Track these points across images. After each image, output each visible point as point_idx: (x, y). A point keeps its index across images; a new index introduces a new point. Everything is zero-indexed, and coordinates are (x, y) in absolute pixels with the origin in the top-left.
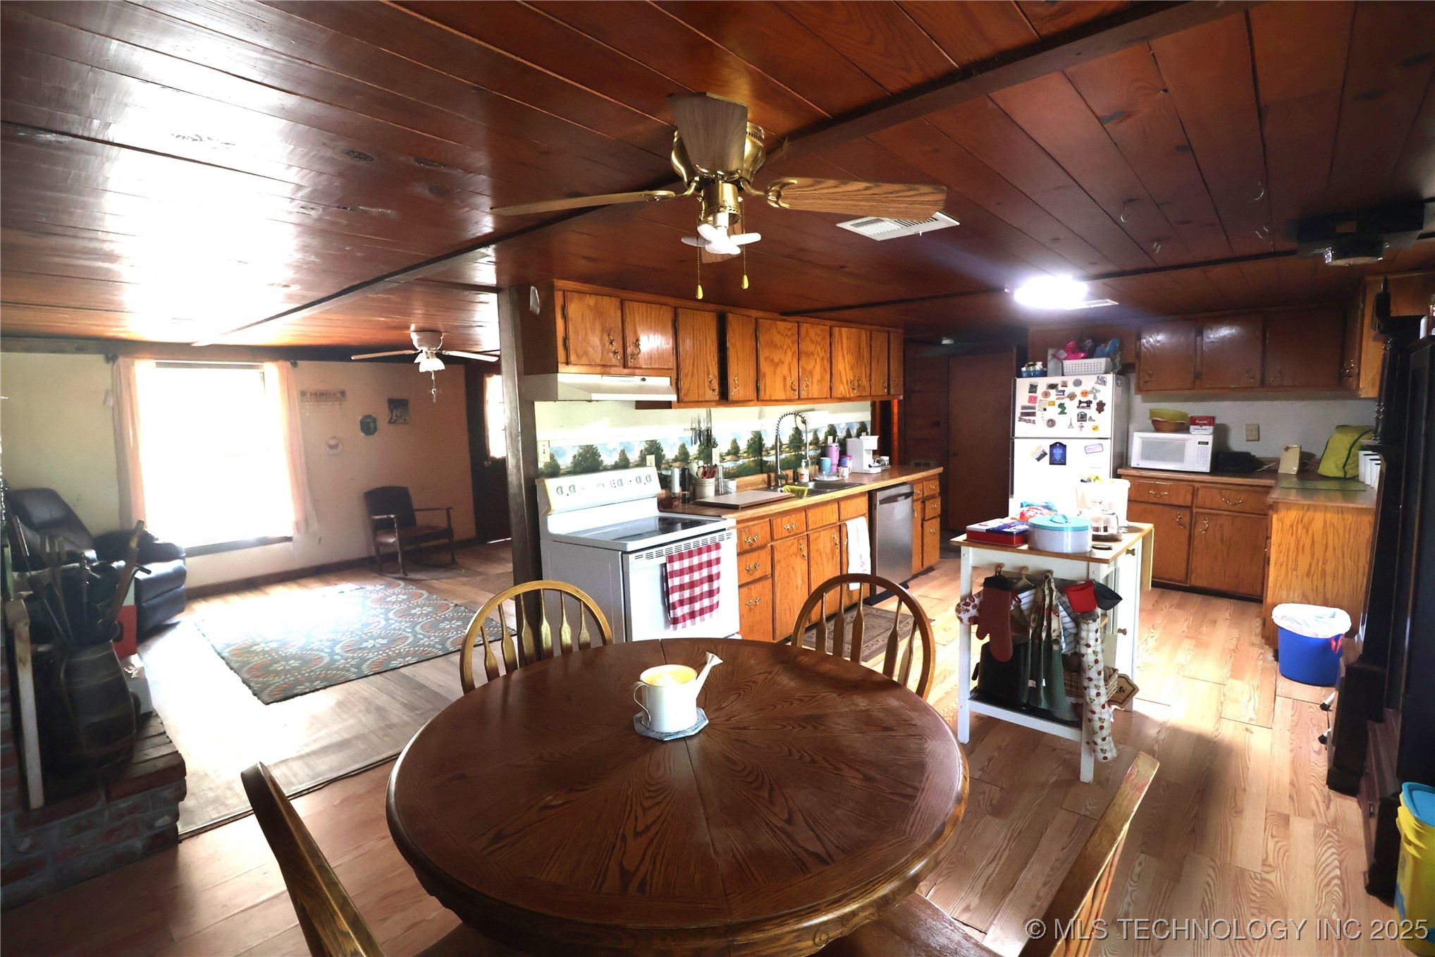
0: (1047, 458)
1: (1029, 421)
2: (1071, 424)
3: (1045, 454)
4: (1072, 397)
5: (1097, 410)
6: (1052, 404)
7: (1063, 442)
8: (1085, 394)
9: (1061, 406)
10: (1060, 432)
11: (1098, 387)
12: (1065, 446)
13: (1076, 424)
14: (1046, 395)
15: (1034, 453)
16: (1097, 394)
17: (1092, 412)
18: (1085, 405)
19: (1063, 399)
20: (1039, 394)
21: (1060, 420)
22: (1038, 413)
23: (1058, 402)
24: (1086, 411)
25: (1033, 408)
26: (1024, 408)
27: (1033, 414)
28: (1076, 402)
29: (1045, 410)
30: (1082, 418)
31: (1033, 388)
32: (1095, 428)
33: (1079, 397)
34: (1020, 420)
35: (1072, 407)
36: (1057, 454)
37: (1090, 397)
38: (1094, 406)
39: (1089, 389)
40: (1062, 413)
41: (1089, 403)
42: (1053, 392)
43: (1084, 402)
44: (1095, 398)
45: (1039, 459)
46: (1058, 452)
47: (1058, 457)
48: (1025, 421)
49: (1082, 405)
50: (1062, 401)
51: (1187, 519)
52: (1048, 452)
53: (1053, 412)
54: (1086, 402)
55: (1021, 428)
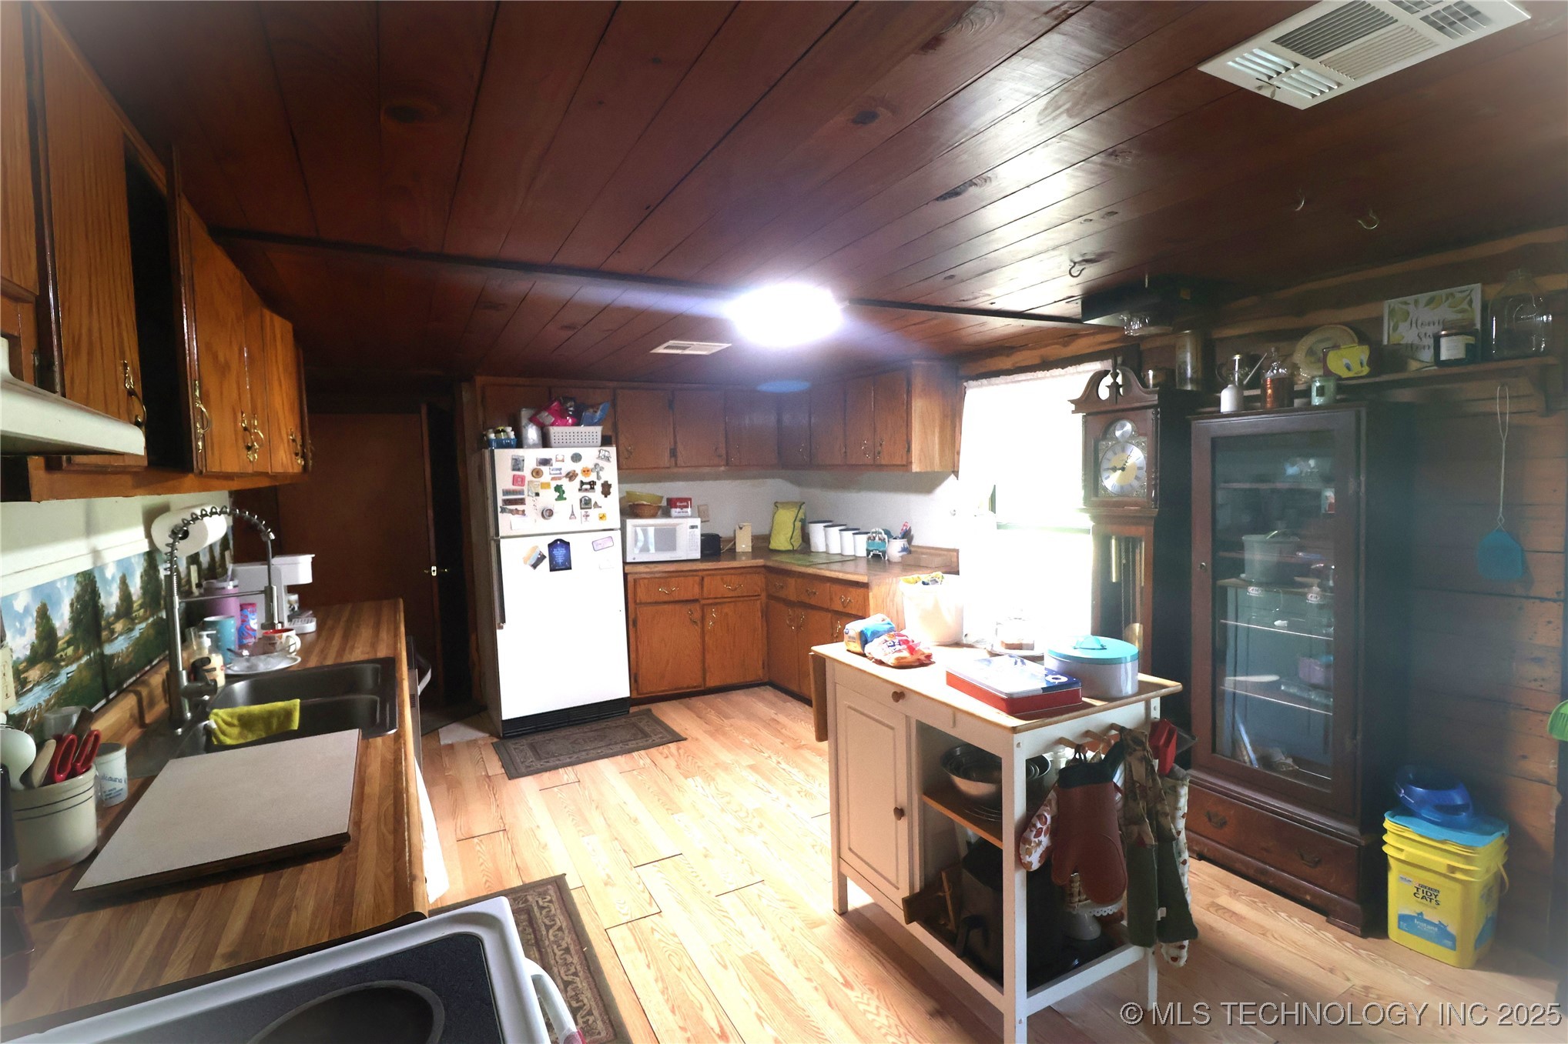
0: (546, 563)
1: (517, 512)
2: (573, 514)
3: (544, 557)
4: (571, 476)
5: (603, 493)
6: (546, 486)
7: (565, 538)
8: (586, 472)
9: (558, 488)
10: (559, 524)
11: (602, 463)
12: (568, 544)
13: (578, 512)
14: (537, 473)
15: (529, 558)
16: (601, 473)
17: (596, 496)
18: (588, 487)
19: (560, 479)
20: (527, 472)
21: (560, 508)
22: (528, 500)
23: (554, 484)
24: (589, 495)
25: (521, 492)
26: (506, 492)
27: (522, 502)
28: (576, 483)
29: (537, 494)
30: (586, 504)
31: (517, 465)
32: (602, 517)
33: (580, 477)
34: (503, 510)
35: (571, 489)
36: (559, 556)
37: (593, 477)
38: (598, 488)
39: (591, 466)
40: (561, 498)
41: (592, 484)
42: (545, 469)
43: (586, 483)
44: (599, 478)
45: (535, 566)
46: (559, 553)
47: (560, 560)
48: (511, 512)
49: (585, 487)
50: (559, 483)
51: (697, 615)
52: (546, 553)
53: (548, 497)
54: (589, 483)
55: (507, 522)
